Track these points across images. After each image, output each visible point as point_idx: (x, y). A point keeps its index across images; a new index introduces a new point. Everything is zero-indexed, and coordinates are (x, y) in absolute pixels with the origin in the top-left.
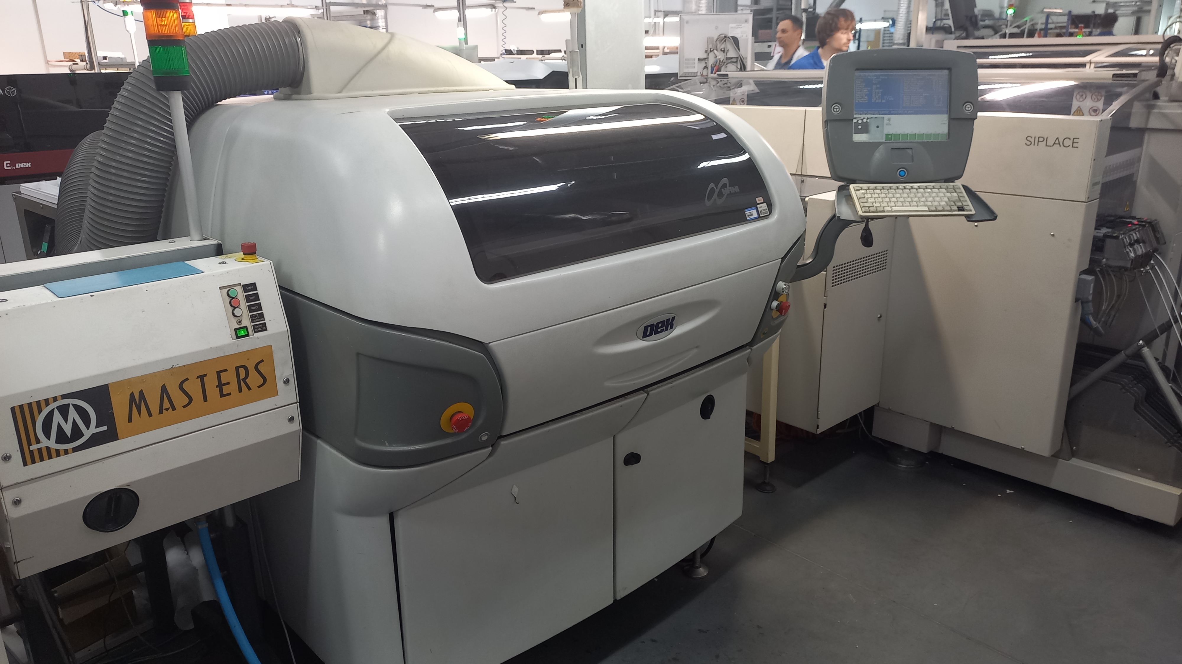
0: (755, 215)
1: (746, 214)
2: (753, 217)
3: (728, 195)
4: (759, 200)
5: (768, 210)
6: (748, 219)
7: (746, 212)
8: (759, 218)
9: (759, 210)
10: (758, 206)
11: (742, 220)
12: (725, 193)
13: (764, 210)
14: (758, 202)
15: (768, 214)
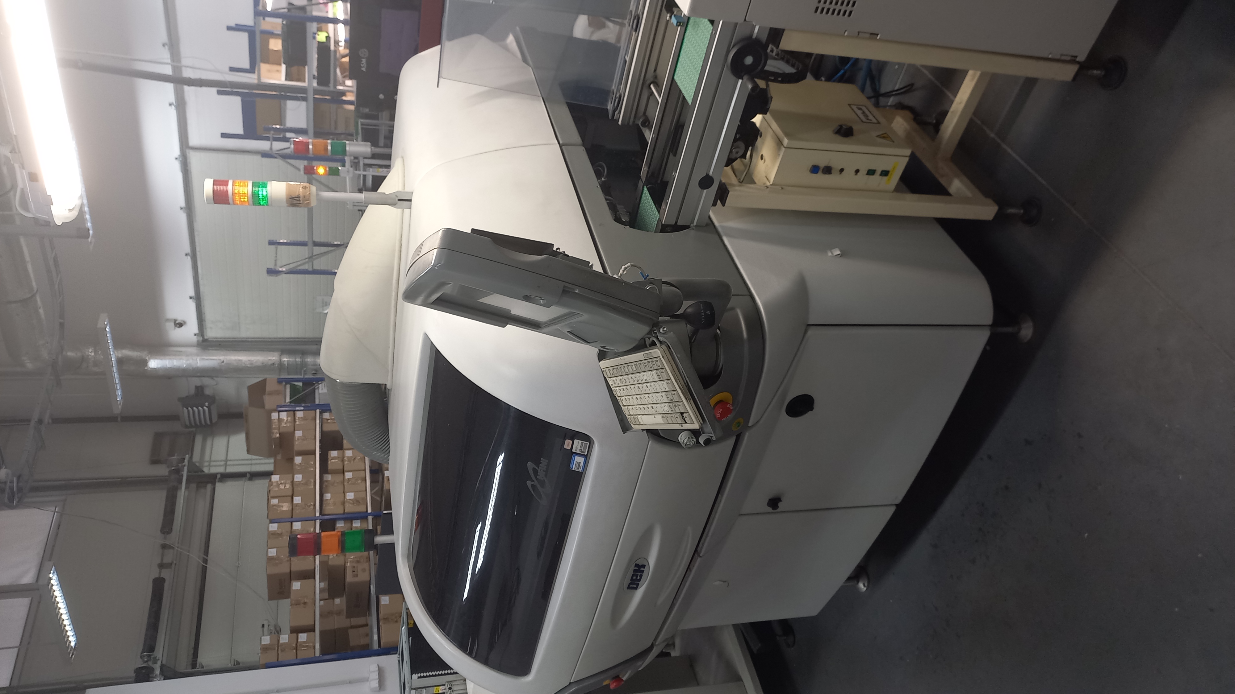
0: (581, 460)
1: (575, 470)
2: (582, 464)
3: (546, 476)
4: (568, 445)
5: (584, 442)
6: (581, 471)
7: (573, 469)
8: (587, 457)
9: (578, 452)
10: (573, 450)
11: (577, 479)
12: (543, 477)
13: (582, 445)
14: (569, 448)
15: (588, 443)
